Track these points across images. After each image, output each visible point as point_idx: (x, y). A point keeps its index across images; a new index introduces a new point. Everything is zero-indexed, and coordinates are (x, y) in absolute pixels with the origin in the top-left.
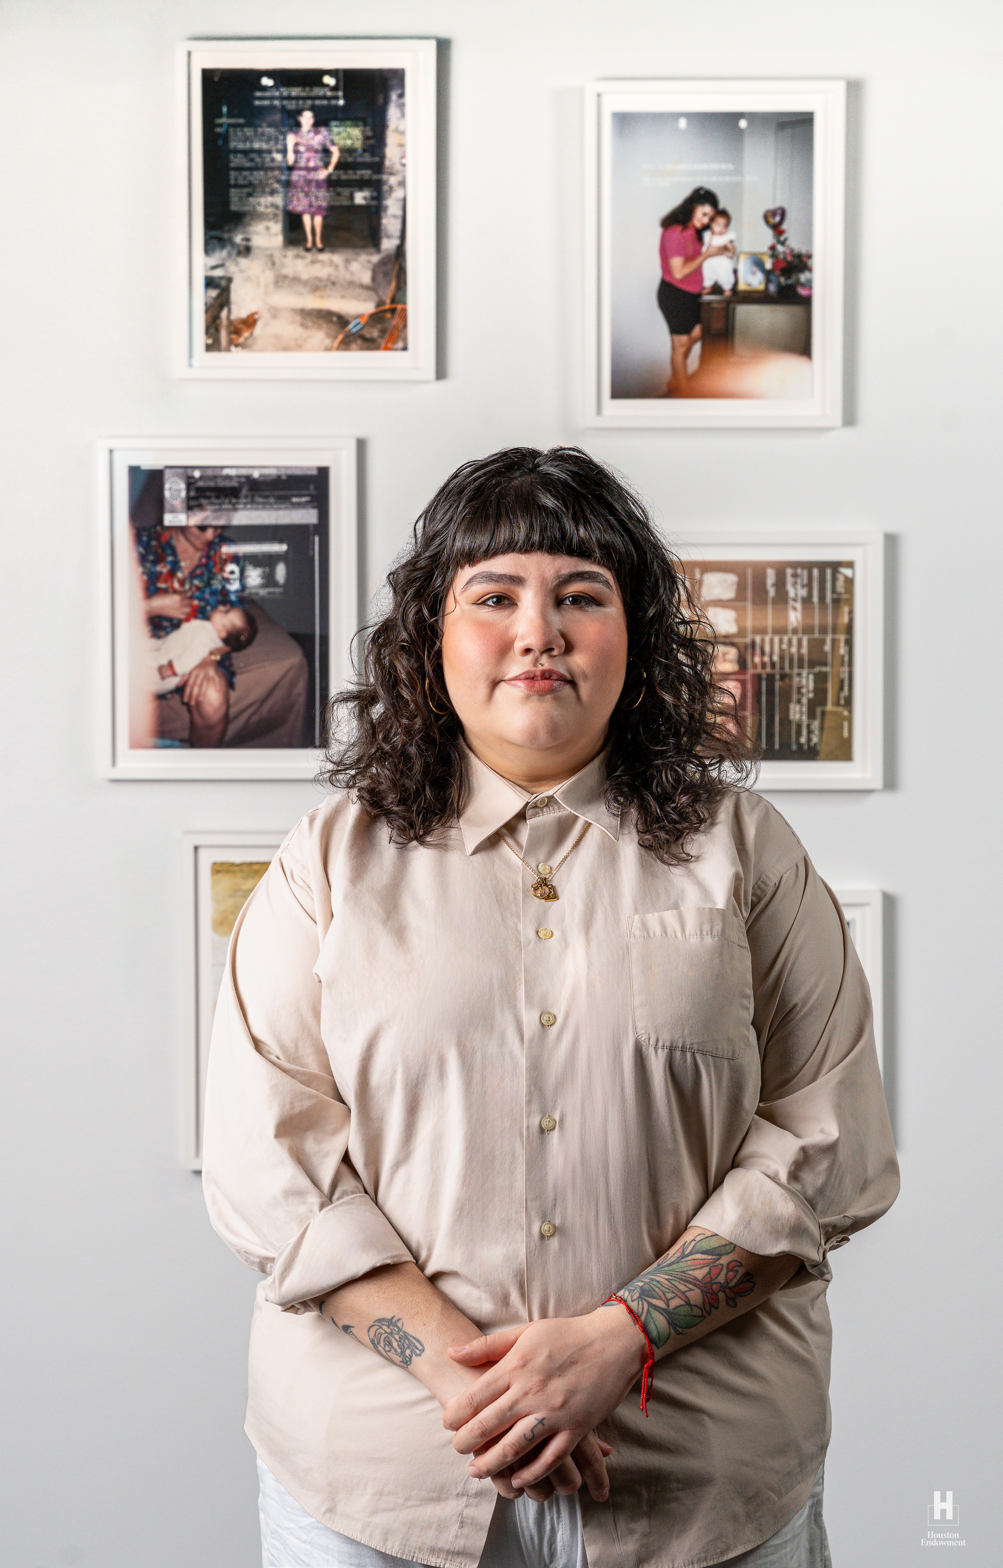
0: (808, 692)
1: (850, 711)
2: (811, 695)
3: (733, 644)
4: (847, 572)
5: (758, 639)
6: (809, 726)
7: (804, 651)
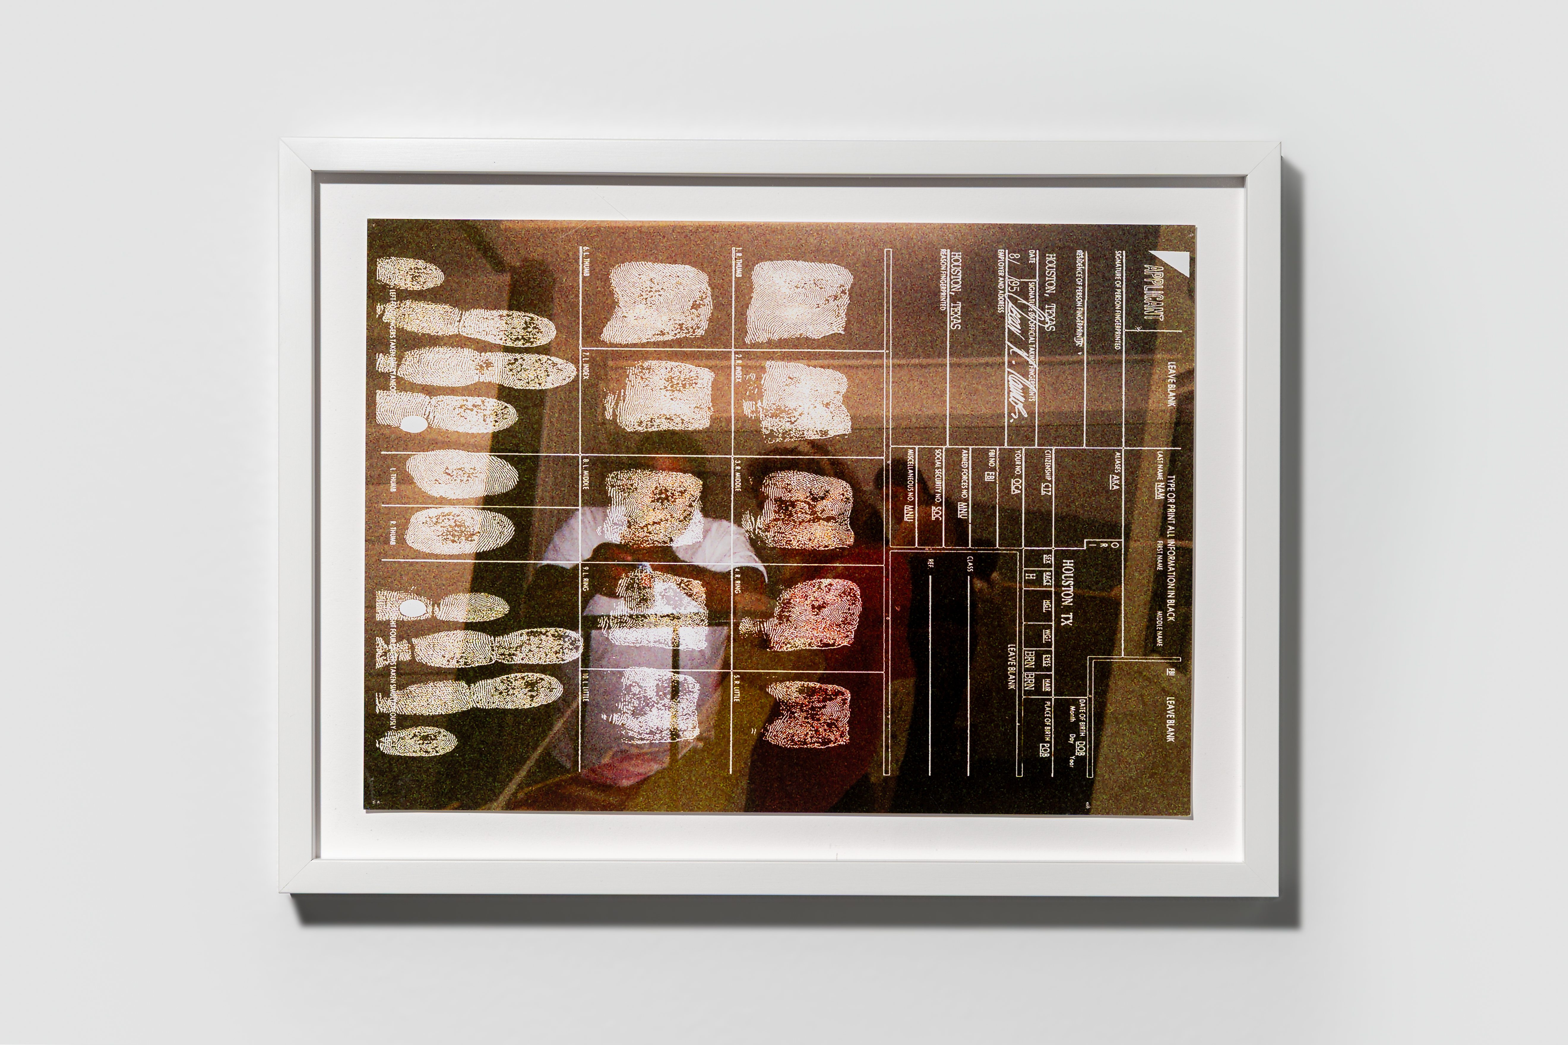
0: (1061, 609)
1: (1184, 667)
2: (1068, 620)
3: (839, 471)
4: (1177, 260)
5: (912, 457)
6: (1062, 709)
7: (1048, 490)
